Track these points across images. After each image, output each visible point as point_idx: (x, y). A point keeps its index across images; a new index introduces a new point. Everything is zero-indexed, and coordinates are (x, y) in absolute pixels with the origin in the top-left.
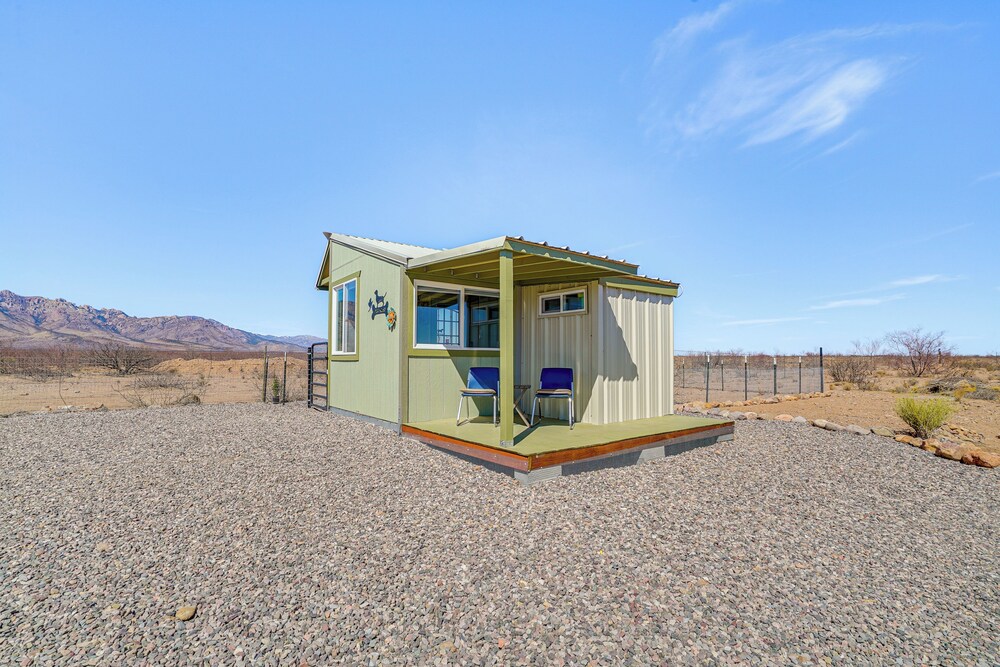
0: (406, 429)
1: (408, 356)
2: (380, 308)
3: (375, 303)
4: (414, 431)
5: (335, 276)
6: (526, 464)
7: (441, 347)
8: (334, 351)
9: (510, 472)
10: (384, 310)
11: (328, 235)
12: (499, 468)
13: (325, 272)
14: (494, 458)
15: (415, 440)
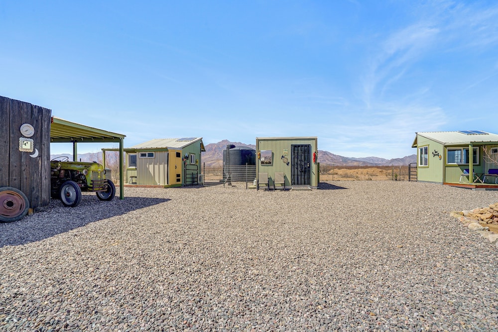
0: (444, 183)
1: (445, 167)
2: (436, 154)
3: (434, 153)
4: (447, 184)
5: (419, 144)
6: (474, 187)
7: (456, 164)
8: (419, 165)
9: (471, 189)
10: (438, 155)
11: (417, 133)
12: (468, 188)
13: (416, 142)
14: (468, 187)
15: (447, 186)
